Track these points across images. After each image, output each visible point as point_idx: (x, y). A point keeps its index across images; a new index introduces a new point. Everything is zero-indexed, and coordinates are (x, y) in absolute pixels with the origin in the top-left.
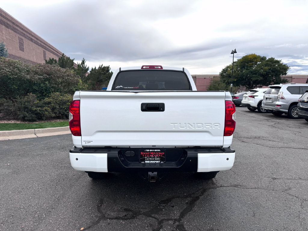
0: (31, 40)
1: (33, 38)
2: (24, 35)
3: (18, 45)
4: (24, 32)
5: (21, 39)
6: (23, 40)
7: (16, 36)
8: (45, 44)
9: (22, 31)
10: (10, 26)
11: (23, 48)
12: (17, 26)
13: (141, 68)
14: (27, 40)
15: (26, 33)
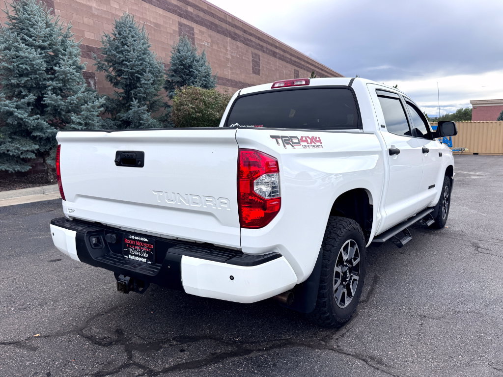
0: (274, 54)
1: (277, 51)
2: (261, 48)
3: (251, 65)
4: (262, 43)
5: (256, 54)
6: (259, 56)
7: (247, 51)
8: (298, 58)
9: (258, 41)
10: (239, 36)
11: (259, 70)
12: (251, 34)
13: (272, 88)
14: (265, 55)
15: (264, 45)
